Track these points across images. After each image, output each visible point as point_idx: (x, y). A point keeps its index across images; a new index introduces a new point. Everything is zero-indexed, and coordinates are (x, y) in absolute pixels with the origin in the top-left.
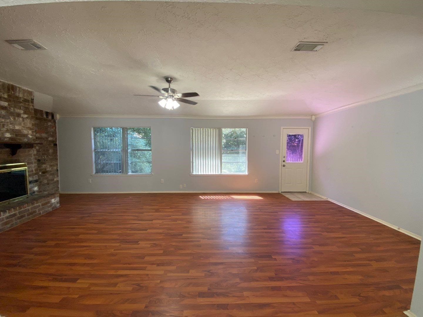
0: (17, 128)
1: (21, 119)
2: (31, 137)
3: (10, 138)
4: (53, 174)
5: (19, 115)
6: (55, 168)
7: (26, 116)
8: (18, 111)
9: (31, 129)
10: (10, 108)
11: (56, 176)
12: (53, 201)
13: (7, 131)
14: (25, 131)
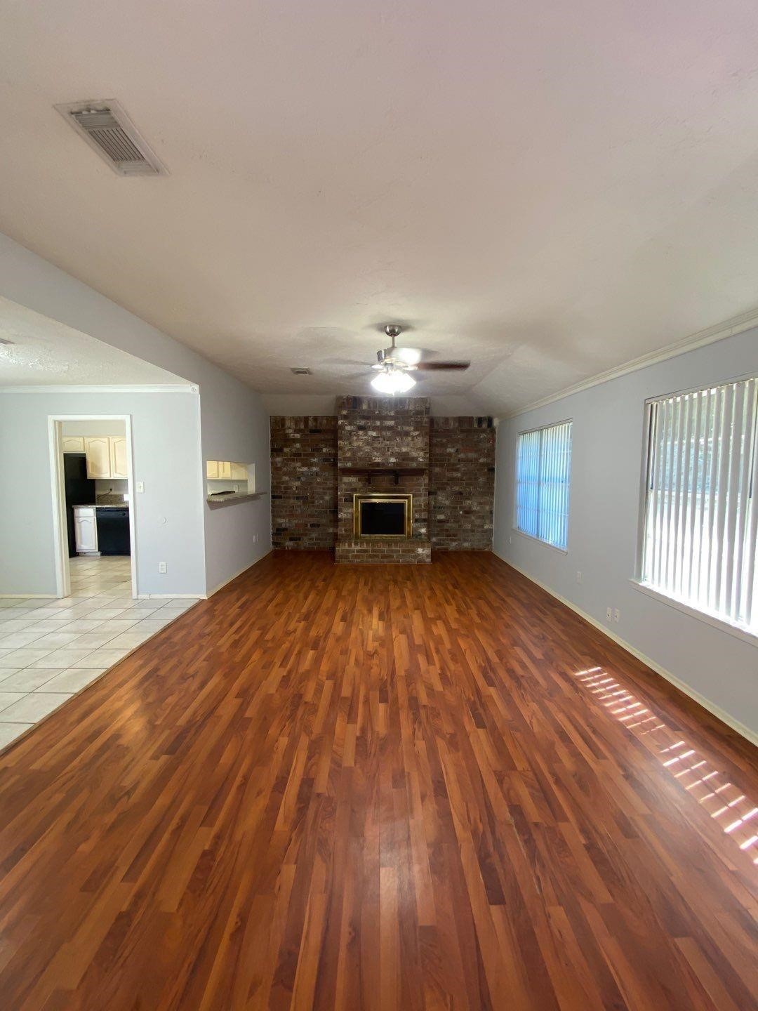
0: (404, 450)
1: (410, 439)
2: (421, 460)
3: (394, 463)
4: (483, 518)
5: (407, 434)
6: (487, 508)
7: (417, 433)
8: (406, 428)
9: (423, 450)
10: (397, 427)
11: (487, 521)
12: (420, 551)
13: (392, 455)
14: (414, 453)
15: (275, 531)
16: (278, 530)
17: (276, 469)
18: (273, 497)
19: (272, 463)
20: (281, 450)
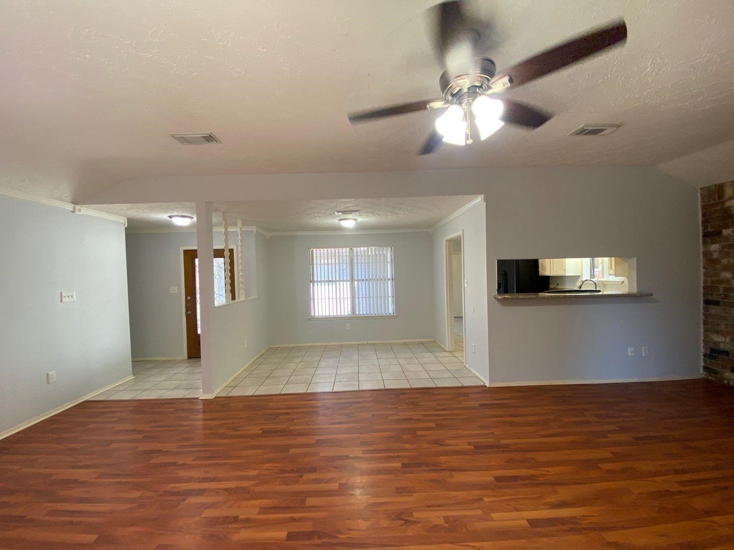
15: (708, 352)
16: (713, 350)
17: (710, 261)
18: (707, 302)
19: (705, 254)
20: (719, 233)
